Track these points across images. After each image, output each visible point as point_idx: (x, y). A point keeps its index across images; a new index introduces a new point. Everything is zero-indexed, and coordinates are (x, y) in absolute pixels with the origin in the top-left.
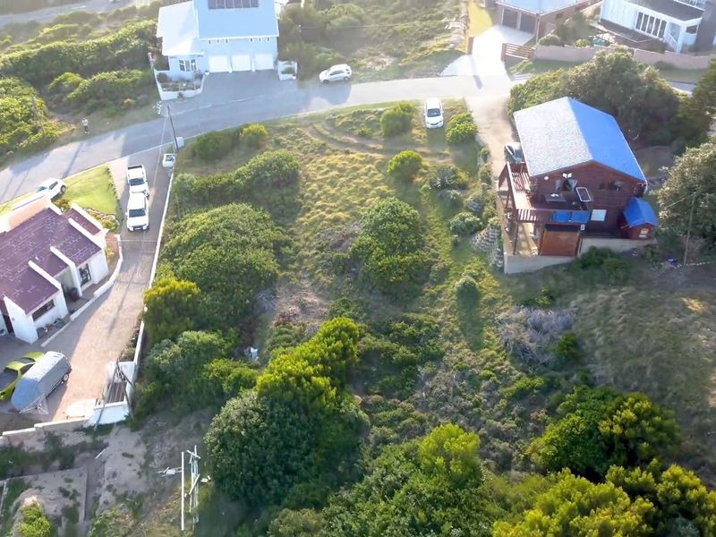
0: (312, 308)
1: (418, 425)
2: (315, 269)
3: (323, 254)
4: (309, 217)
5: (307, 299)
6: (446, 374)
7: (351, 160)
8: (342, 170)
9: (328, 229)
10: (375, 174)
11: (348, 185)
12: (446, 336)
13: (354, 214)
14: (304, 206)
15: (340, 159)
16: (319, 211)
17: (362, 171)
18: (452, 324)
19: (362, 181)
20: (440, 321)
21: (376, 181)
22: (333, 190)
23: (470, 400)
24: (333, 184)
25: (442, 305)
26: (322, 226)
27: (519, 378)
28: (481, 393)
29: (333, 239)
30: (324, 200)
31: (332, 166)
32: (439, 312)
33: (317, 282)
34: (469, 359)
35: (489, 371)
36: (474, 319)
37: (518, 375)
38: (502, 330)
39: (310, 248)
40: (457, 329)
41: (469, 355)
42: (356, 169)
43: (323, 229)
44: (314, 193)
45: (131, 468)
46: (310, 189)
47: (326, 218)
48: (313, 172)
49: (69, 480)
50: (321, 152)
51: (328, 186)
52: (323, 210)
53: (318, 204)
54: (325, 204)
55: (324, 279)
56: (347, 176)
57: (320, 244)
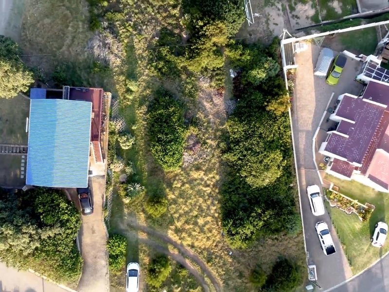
0: (207, 98)
1: (161, 11)
2: (207, 127)
3: (204, 138)
4: (214, 177)
5: (210, 106)
6: (146, 36)
7: (190, 235)
8: (196, 224)
9: (202, 160)
10: (175, 213)
11: (192, 206)
12: (145, 59)
13: (188, 174)
14: (217, 191)
15: (197, 239)
16: (208, 182)
17: (183, 220)
18: (141, 66)
19: (183, 207)
20: (147, 70)
21: (174, 204)
22: (201, 202)
23: (139, 18)
24: (201, 209)
25: (144, 81)
26: (205, 165)
27: (117, 21)
28: (133, 20)
29: (199, 149)
30: (206, 194)
31: (202, 231)
32: (147, 76)
33: (206, 116)
34: (136, 40)
35: (129, 29)
36: (131, 66)
37: (117, 23)
38: (119, 51)
39: (211, 146)
40: (140, 62)
41: (136, 43)
42: (187, 222)
43: (204, 162)
44: (212, 203)
45: (273, 17)
46: (215, 208)
47: (203, 173)
48: (214, 227)
49: (297, 23)
50: (210, 254)
51: (204, 208)
52: (206, 182)
53: (208, 190)
54: (205, 189)
55: (202, 116)
56: (192, 216)
57: (206, 148)
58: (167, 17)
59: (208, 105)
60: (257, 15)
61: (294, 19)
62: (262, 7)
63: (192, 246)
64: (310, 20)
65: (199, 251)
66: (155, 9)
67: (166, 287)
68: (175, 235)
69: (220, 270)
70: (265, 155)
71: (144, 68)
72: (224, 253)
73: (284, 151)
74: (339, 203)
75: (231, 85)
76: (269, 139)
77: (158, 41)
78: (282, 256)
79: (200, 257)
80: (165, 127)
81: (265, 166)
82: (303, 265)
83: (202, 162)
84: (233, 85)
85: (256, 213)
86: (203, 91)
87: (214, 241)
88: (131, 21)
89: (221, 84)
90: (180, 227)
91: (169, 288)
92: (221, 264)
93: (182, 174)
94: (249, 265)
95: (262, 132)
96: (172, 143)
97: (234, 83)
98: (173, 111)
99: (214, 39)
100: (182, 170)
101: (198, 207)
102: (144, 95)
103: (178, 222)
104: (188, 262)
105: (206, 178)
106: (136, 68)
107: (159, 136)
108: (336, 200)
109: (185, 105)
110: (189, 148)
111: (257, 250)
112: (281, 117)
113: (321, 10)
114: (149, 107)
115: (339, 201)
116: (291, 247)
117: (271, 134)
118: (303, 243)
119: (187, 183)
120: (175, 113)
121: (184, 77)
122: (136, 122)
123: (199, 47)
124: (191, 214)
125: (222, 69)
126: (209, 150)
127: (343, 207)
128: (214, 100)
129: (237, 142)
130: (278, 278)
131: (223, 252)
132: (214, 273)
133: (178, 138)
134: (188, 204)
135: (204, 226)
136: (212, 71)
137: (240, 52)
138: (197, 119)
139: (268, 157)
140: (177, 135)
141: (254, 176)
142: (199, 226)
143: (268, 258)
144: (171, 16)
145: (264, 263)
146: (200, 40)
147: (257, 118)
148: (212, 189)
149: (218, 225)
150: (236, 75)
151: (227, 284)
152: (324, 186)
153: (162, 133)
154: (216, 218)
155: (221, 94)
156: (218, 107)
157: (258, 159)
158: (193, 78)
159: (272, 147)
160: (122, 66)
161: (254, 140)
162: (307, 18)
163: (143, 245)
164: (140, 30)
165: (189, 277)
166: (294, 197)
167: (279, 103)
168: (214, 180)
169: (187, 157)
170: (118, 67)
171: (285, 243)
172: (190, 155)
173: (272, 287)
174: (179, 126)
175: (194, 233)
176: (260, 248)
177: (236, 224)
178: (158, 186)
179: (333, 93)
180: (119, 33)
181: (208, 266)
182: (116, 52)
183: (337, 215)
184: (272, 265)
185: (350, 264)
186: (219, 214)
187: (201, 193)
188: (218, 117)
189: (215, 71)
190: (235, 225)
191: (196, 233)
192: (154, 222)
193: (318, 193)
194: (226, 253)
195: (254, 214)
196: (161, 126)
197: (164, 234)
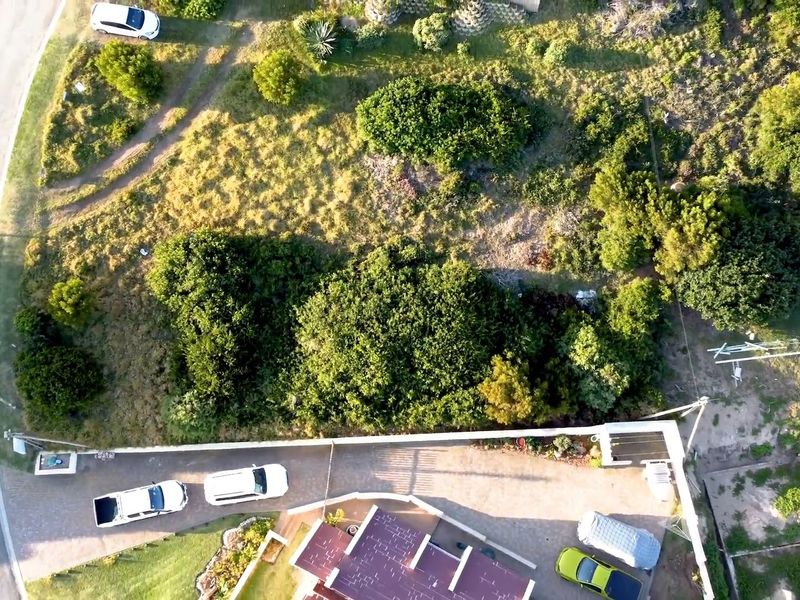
0: (524, 227)
1: (730, 133)
2: (457, 219)
3: (430, 207)
4: (332, 225)
5: (507, 232)
6: (670, 97)
7: (202, 156)
8: (227, 172)
9: (375, 199)
10: (258, 126)
11: (270, 167)
12: (616, 89)
13: (345, 165)
14: (299, 231)
15: (189, 172)
16: (322, 210)
17: (241, 144)
18: (601, 79)
19: (270, 146)
20: (591, 90)
21: (278, 127)
22: (276, 188)
23: (711, 81)
24: (259, 187)
25: (567, 84)
26: (364, 206)
27: (702, 32)
28: (705, 70)
29: (402, 194)
30: (295, 202)
31: (209, 185)
32: (577, 90)
33: (481, 218)
34: (659, 71)
35: (683, 57)
36: (601, 56)
37: (697, 32)
38: (633, 32)
39: (408, 225)
40: (610, 76)
41: (654, 70)
42: (233, 151)
43: (372, 205)
44: (272, 216)
45: (734, 414)
46: (259, 221)
47: (346, 201)
48: (214, 214)
49: (722, 489)
50: (149, 201)
51: (262, 195)
52: (323, 204)
53: (303, 210)
54: (307, 201)
55: (482, 209)
56: (246, 166)
57: (405, 211)
58: (717, 146)
59: (508, 227)
60: (738, 372)
61: (733, 481)
62: (758, 390)
63: (174, 162)
64: (735, 523)
65: (161, 177)
66: (733, 121)
67: (91, 93)
68: (207, 123)
69: (107, 220)
70: (378, 338)
71: (596, 85)
72: (147, 236)
73: (384, 405)
74: (229, 555)
75: (557, 286)
76: (417, 354)
77: (659, 122)
78: (116, 382)
79: (146, 177)
80: (459, 110)
81: (350, 337)
82: (80, 435)
83: (371, 198)
84: (556, 293)
85: (233, 308)
86: (543, 218)
87: (179, 212)
88: (703, 64)
89: (560, 261)
90: (224, 136)
91: (88, 97)
92: (121, 226)
93: (346, 150)
94: (107, 294)
95: (437, 337)
96: (421, 120)
97: (561, 296)
98: (495, 132)
99: (670, 237)
100: (355, 152)
101: (265, 180)
102: (535, 78)
103: (237, 131)
104: (141, 147)
105: (332, 205)
106: (597, 69)
107: (438, 93)
108: (240, 546)
109: (510, 171)
110: (406, 170)
111: (140, 318)
112: (474, 396)
113: (762, 560)
114: (507, 88)
115: (237, 556)
116: (133, 407)
117: (429, 361)
118: (138, 444)
119: (324, 161)
120: (490, 135)
121: (577, 172)
122: (473, 59)
123: (649, 198)
124: (251, 162)
125: (597, 266)
126: (399, 219)
127: (218, 566)
128: (521, 244)
129: (414, 280)
130: (62, 355)
131: (150, 233)
132: (103, 206)
133: (432, 136)
134: (276, 158)
135: (219, 191)
136: (591, 242)
137: (640, 312)
138: (476, 194)
139: (373, 345)
140: (439, 134)
141: (326, 311)
142: (219, 179)
143: (116, 344)
144: (719, 155)
145: (105, 335)
146: (669, 199)
147: (474, 328)
148: (306, 218)
149: (216, 224)
150: (582, 301)
151: (70, 236)
152: (282, 517)
153: (445, 102)
154: (235, 222)
155: (533, 261)
156: (502, 251)
157: (370, 318)
158: (573, 193)
159: (397, 361)
160: (599, 38)
161: (417, 314)
162: (739, 516)
163: (194, 53)
164: (682, 82)
165: (104, 146)
166: (264, 426)
167: (511, 384)
168: (325, 225)
169: (386, 166)
170: (599, 28)
171: (148, 393)
172: (390, 172)
173: (41, 340)
174: (461, 143)
175: (205, 164)
176: (144, 328)
177: (211, 255)
178: (325, 94)
179: (534, 566)
180: (675, 34)
181: (123, 193)
182: (631, 24)
183: (199, 548)
184: (97, 353)
185: (58, 575)
186: (243, 232)
187: (297, 190)
188: (478, 251)
189: (592, 249)
190: (209, 253)
191: (203, 172)
192: (242, 79)
193: (264, 491)
194: (147, 239)
195: (230, 302)
196: (463, 102)
197: (214, 100)
